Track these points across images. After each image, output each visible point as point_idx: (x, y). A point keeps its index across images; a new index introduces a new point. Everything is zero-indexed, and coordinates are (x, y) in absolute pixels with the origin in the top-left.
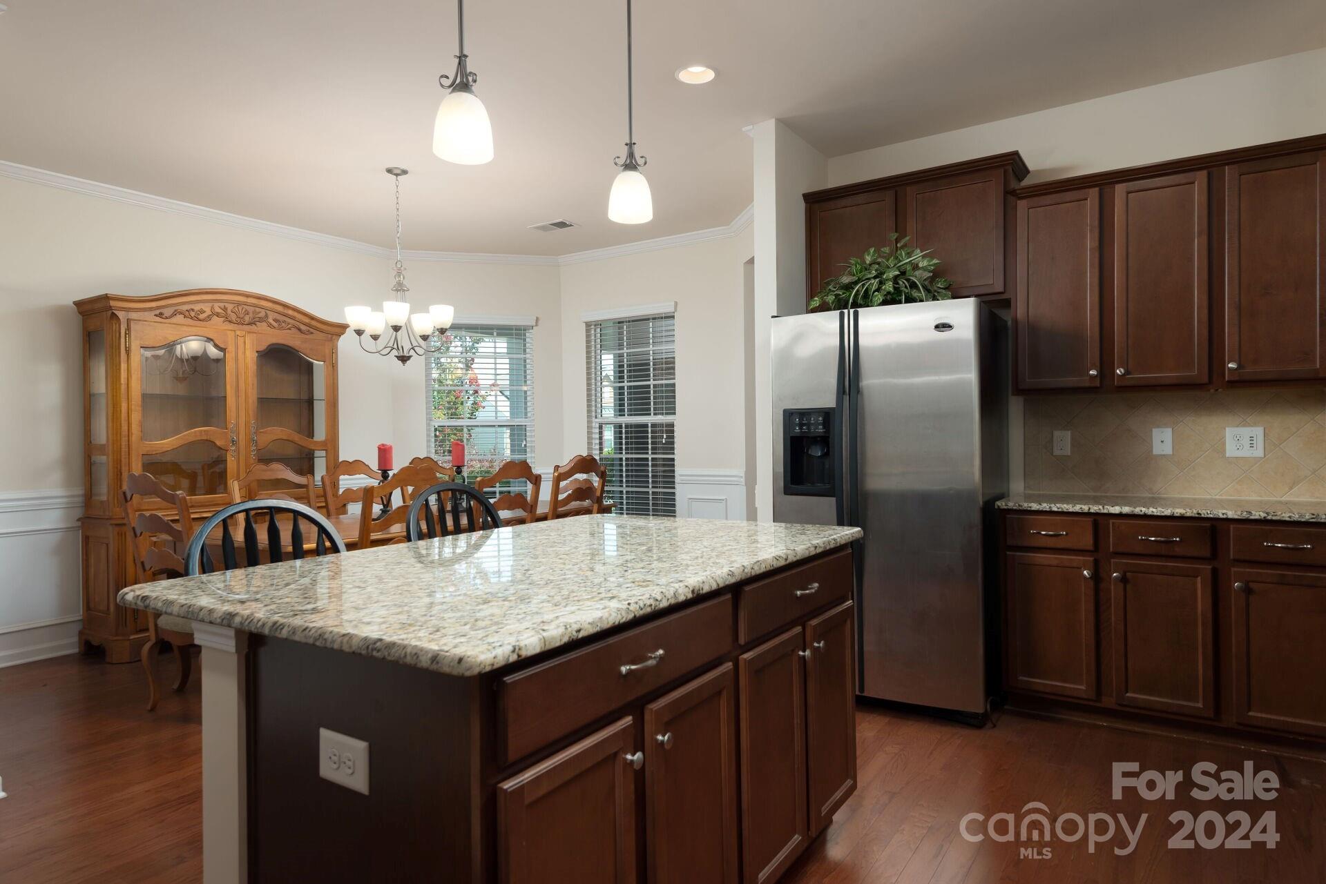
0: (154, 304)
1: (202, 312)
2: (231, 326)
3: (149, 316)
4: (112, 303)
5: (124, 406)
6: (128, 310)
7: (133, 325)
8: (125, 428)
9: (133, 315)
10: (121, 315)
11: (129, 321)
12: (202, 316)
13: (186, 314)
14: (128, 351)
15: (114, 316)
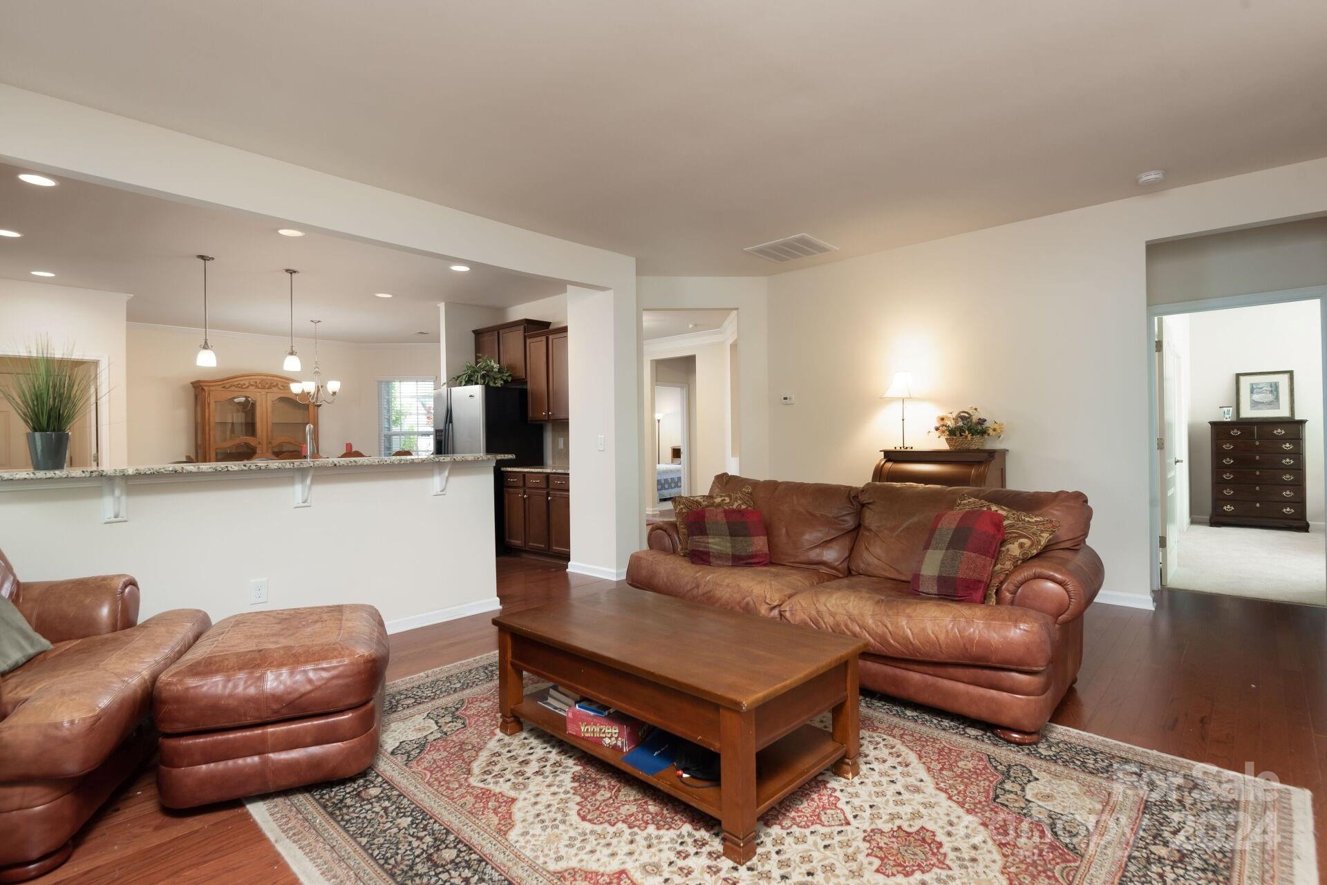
0: (221, 383)
1: (244, 384)
2: (259, 390)
3: (219, 388)
4: (202, 384)
5: (207, 428)
6: (209, 386)
7: (211, 393)
8: (207, 437)
9: (212, 388)
10: (206, 388)
11: (209, 391)
12: (244, 386)
13: (237, 386)
14: (209, 404)
15: (203, 389)
